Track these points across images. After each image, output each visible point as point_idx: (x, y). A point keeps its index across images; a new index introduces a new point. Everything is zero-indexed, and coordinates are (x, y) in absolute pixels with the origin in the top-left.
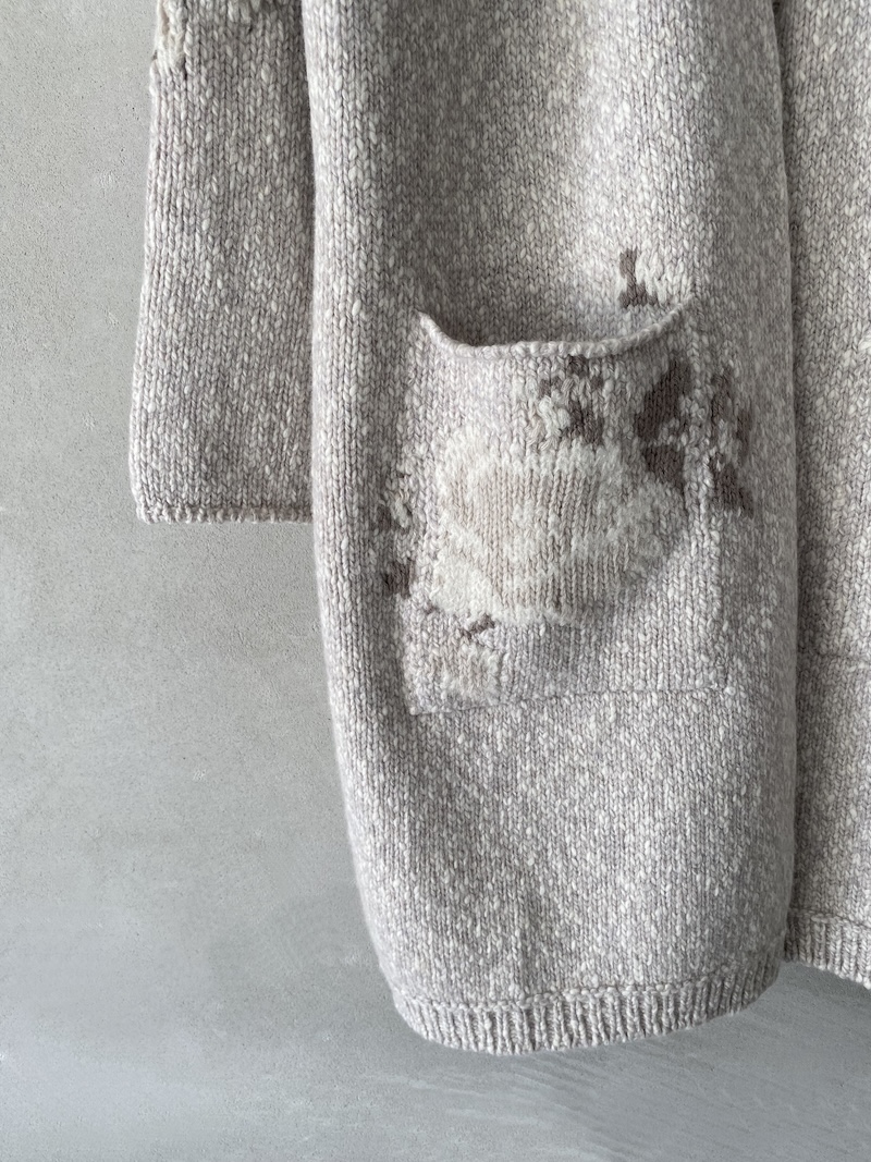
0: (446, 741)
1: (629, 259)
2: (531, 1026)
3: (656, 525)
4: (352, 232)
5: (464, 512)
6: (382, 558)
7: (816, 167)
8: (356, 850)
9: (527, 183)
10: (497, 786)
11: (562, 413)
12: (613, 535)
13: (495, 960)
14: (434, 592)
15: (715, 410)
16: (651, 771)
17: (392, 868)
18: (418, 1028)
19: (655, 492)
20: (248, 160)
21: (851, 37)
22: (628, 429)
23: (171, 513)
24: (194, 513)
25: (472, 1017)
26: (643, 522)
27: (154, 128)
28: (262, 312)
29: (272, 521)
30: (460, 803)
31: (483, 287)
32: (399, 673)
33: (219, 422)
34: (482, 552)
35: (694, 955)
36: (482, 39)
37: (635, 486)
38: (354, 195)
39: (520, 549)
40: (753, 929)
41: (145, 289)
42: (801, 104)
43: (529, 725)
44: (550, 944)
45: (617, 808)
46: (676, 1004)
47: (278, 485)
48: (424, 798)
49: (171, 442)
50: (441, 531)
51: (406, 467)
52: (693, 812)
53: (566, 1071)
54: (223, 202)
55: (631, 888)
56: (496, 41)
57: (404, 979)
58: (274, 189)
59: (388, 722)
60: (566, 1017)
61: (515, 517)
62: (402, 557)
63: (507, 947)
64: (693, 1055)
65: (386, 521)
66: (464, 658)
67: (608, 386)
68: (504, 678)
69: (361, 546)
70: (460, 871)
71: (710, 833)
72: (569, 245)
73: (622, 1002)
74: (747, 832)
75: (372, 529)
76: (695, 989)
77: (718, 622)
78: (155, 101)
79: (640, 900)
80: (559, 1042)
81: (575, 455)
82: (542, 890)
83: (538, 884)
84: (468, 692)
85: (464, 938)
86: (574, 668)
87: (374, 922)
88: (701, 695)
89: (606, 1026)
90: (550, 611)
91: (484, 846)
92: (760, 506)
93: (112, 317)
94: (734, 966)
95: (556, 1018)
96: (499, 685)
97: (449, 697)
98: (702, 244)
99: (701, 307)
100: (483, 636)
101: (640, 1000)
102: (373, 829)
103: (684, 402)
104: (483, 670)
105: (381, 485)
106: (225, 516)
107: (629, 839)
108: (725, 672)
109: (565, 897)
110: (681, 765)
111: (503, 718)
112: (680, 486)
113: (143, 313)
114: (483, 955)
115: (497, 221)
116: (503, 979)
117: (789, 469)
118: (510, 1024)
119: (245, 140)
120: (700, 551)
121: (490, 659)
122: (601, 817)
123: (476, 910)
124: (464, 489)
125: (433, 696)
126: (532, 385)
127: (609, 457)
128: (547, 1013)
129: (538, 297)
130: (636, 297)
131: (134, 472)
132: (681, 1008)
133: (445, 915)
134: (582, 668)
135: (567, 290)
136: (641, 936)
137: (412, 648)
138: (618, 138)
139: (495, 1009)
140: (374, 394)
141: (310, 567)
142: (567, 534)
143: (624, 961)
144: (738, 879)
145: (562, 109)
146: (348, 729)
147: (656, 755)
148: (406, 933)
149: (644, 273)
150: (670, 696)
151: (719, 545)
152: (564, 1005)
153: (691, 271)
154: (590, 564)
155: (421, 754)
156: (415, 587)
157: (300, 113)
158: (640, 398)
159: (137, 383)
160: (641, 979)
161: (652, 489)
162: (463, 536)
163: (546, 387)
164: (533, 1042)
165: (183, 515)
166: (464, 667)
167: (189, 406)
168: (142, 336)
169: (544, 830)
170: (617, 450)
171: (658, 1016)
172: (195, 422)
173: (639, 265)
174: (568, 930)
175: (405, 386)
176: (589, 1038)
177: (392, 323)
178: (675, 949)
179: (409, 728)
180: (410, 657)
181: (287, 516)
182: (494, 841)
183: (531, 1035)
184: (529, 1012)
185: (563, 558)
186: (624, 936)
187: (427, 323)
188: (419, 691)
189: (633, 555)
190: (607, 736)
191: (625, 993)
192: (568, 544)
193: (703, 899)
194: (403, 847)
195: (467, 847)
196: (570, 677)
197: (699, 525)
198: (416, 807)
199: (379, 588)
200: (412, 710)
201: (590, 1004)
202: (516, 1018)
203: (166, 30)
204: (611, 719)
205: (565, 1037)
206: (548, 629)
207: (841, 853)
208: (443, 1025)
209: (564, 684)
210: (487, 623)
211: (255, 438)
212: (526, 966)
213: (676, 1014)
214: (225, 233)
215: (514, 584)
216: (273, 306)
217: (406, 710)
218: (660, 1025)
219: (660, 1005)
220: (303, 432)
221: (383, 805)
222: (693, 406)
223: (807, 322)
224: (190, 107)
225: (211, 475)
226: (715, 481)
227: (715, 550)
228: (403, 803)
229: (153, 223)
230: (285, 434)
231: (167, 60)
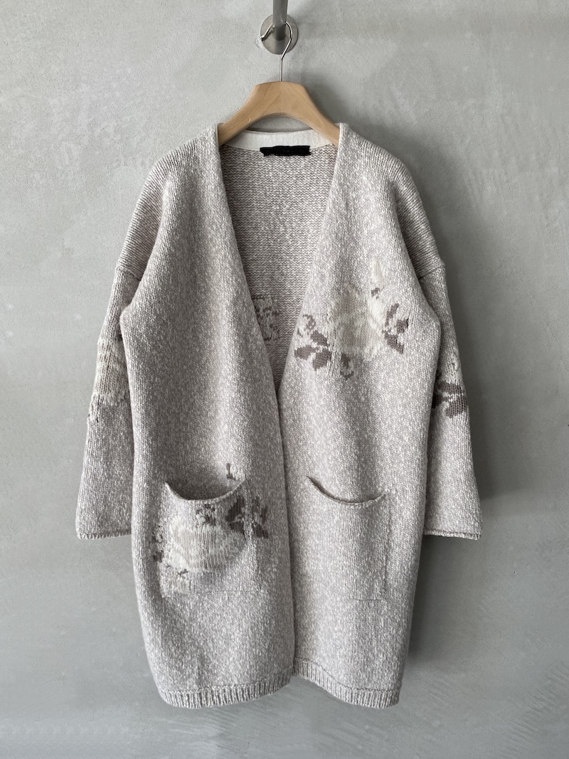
0: (174, 606)
1: (229, 466)
2: (201, 698)
3: (235, 544)
4: (144, 466)
5: (178, 540)
6: (153, 551)
7: (290, 431)
8: (145, 640)
9: (201, 436)
10: (191, 620)
11: (203, 518)
12: (222, 548)
13: (189, 676)
14: (169, 561)
15: (253, 510)
16: (238, 616)
17: (155, 646)
18: (165, 700)
19: (235, 535)
20: (115, 441)
21: (298, 398)
22: (224, 520)
23: (88, 537)
24: (95, 536)
25: (182, 696)
26: (231, 544)
27: (88, 434)
28: (118, 480)
29: (120, 536)
30: (178, 625)
31: (188, 467)
32: (159, 585)
33: (104, 511)
34: (183, 551)
35: (254, 675)
36: (186, 402)
37: (228, 534)
38: (145, 457)
39: (193, 552)
40: (275, 666)
41: (83, 475)
42: (285, 414)
43: (201, 601)
44: (208, 671)
45: (229, 627)
46: (249, 691)
47: (122, 525)
48: (166, 624)
49: (89, 517)
50: (171, 543)
51: (161, 524)
52: (252, 629)
53: (224, 716)
54: (107, 453)
55: (233, 653)
56: (192, 400)
57: (160, 683)
58: (123, 446)
59: (154, 601)
60: (213, 696)
61: (192, 543)
62: (160, 550)
63: (193, 672)
64: (270, 710)
65: (154, 540)
66: (179, 581)
67: (216, 510)
68: (192, 587)
69: (146, 549)
70: (178, 647)
71: (257, 635)
72: (215, 455)
73: (231, 691)
74: (270, 635)
75: (150, 543)
76: (255, 686)
77: (257, 571)
78: (89, 427)
79: (236, 657)
80: (210, 704)
81: (208, 528)
82: (205, 653)
83: (204, 651)
84: (180, 591)
85: (179, 669)
86: (214, 584)
87: (151, 664)
88: (253, 592)
89: (226, 699)
90: (204, 569)
91: (186, 639)
92: (271, 534)
93: (71, 461)
94: (269, 679)
95: (209, 696)
96: (190, 589)
97: (175, 593)
98: (248, 464)
99: (248, 483)
100: (185, 575)
101: (236, 690)
102: (149, 634)
103: (243, 509)
104: (185, 585)
105: (153, 529)
106: (105, 536)
107: (232, 637)
108: (260, 586)
109: (213, 655)
110: (248, 614)
111: (192, 598)
112: (243, 532)
113: (82, 481)
114: (185, 675)
115: (192, 448)
116: (192, 682)
117: (284, 520)
118: (194, 698)
119: (115, 435)
120: (251, 550)
121: (187, 582)
122: (224, 630)
123: (183, 660)
124: (178, 533)
125: (169, 592)
126: (194, 511)
127: (218, 528)
128: (206, 694)
129: (205, 469)
130: (230, 476)
131: (77, 525)
132: (250, 693)
133: (172, 662)
134: (217, 584)
135: (214, 468)
136: (236, 669)
137: (162, 578)
138: (225, 432)
139: (189, 693)
140: (150, 506)
141: (131, 553)
142: (207, 548)
143: (231, 676)
144: (268, 650)
145: (213, 418)
146: (142, 603)
147: (240, 611)
148: (160, 667)
149: (233, 471)
150: (244, 593)
151: (256, 548)
152: (212, 691)
153: (245, 472)
154: (215, 555)
155: (165, 610)
156: (163, 559)
157: (130, 433)
158: (227, 512)
159: (79, 500)
160: (237, 683)
161: (233, 534)
162: (177, 546)
163: (198, 512)
164: (202, 704)
165: (92, 537)
166: (179, 584)
167: (95, 507)
168: (82, 488)
169: (206, 634)
170: (220, 527)
171: (243, 695)
172: (96, 511)
173: (231, 468)
174: (214, 666)
175: (161, 502)
176: (220, 703)
177: (156, 486)
178: (247, 673)
179: (162, 602)
180: (162, 580)
181: (124, 534)
182: (189, 637)
183: (201, 702)
184: (200, 694)
185: (206, 555)
186: (231, 668)
187: (167, 486)
188: (165, 591)
189: (229, 553)
190: (225, 604)
191: (232, 688)
192: (208, 551)
193: (256, 657)
194: (159, 640)
195: (181, 639)
196: (213, 586)
197: (250, 543)
198: (163, 627)
199: (152, 560)
200: (163, 596)
201: (220, 691)
202: (196, 696)
203: (93, 410)
204: (227, 599)
205: (212, 702)
206: (204, 574)
207: (310, 639)
208: (173, 698)
209: (212, 588)
210: (185, 571)
211: (115, 513)
212: (199, 678)
213: (249, 694)
214: (108, 460)
215: (193, 561)
216: (122, 477)
217: (161, 596)
218: (244, 698)
219: (243, 692)
220: (130, 510)
221: (152, 626)
222: (246, 510)
223: (290, 474)
224: (99, 429)
225: (101, 525)
226: (254, 530)
227: (256, 550)
228: (159, 626)
229: (86, 459)
230: (125, 511)
231: (92, 418)
